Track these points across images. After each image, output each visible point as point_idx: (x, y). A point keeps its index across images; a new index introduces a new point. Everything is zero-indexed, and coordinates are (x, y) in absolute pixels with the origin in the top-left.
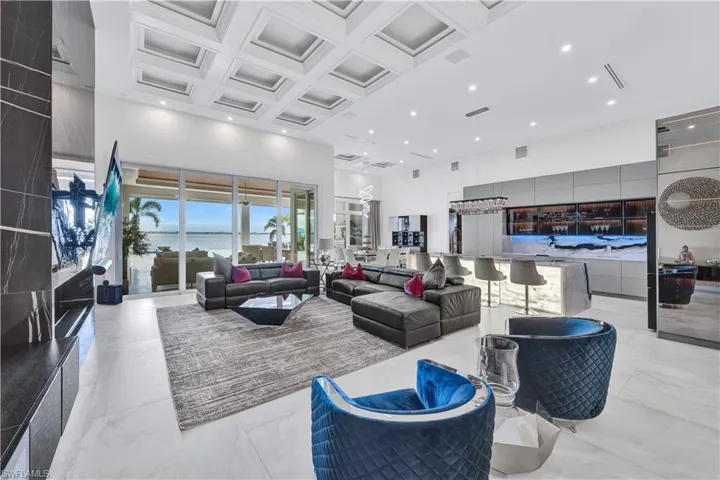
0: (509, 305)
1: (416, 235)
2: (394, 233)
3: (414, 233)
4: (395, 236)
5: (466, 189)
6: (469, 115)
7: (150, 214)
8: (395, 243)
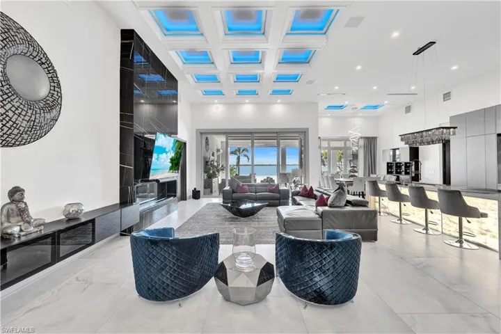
0: (450, 235)
1: (407, 166)
2: (388, 163)
3: (406, 163)
4: (389, 166)
5: (452, 118)
6: (417, 53)
7: (245, 156)
8: (389, 172)
